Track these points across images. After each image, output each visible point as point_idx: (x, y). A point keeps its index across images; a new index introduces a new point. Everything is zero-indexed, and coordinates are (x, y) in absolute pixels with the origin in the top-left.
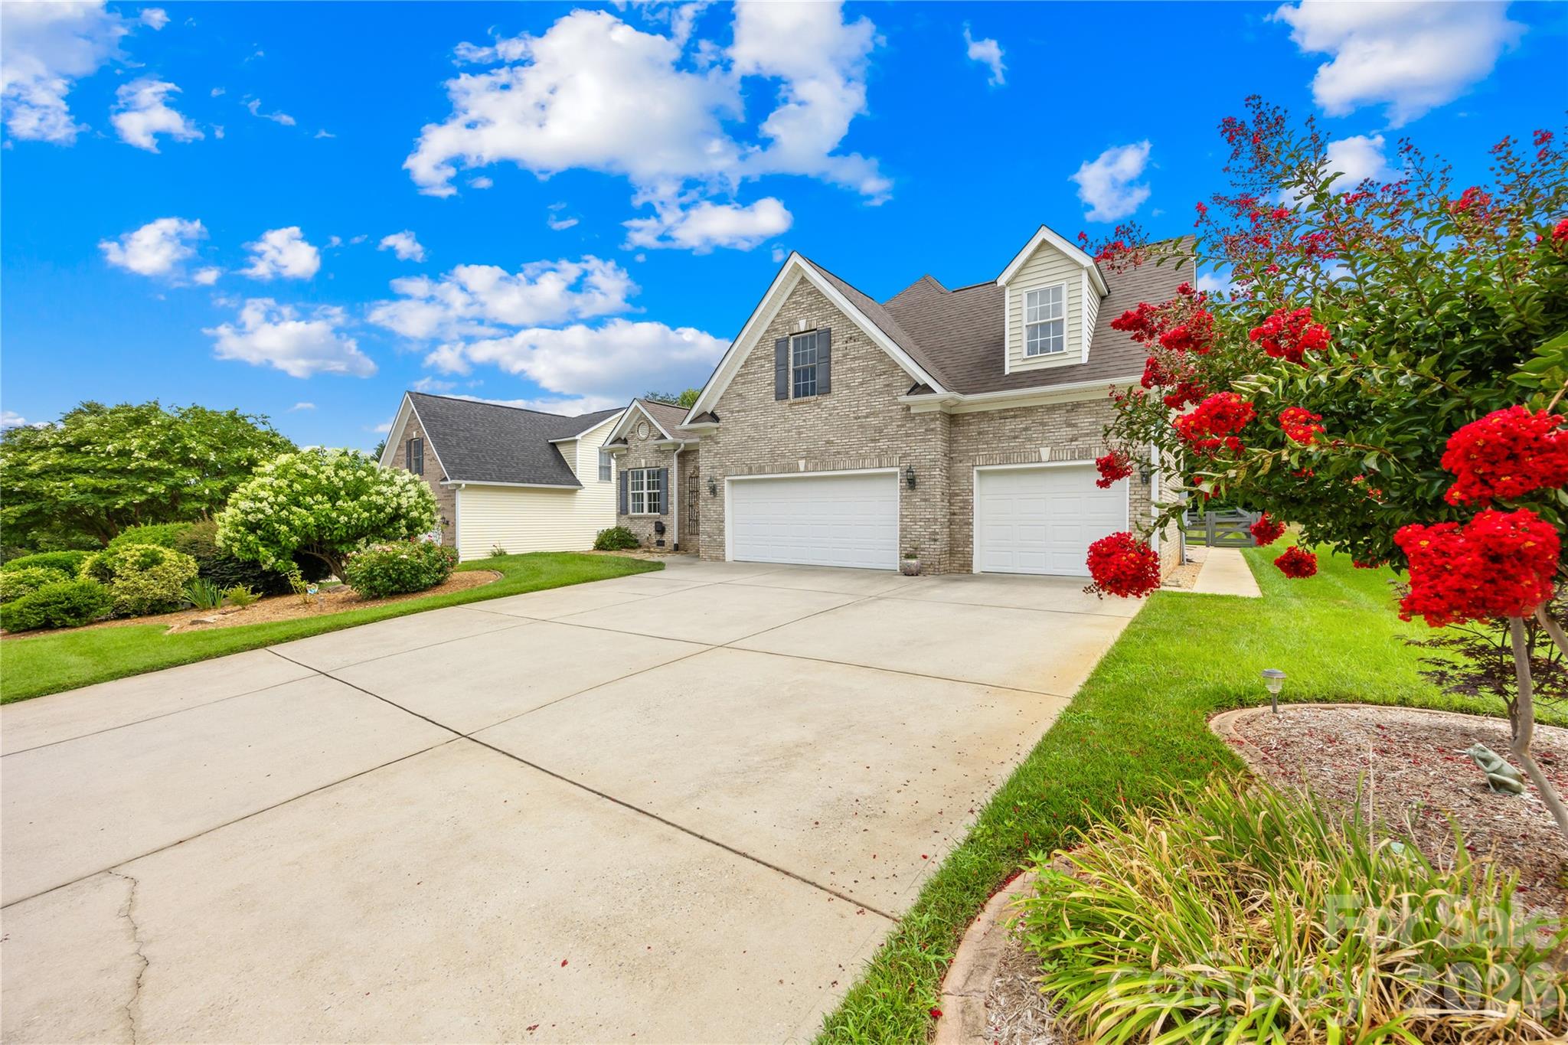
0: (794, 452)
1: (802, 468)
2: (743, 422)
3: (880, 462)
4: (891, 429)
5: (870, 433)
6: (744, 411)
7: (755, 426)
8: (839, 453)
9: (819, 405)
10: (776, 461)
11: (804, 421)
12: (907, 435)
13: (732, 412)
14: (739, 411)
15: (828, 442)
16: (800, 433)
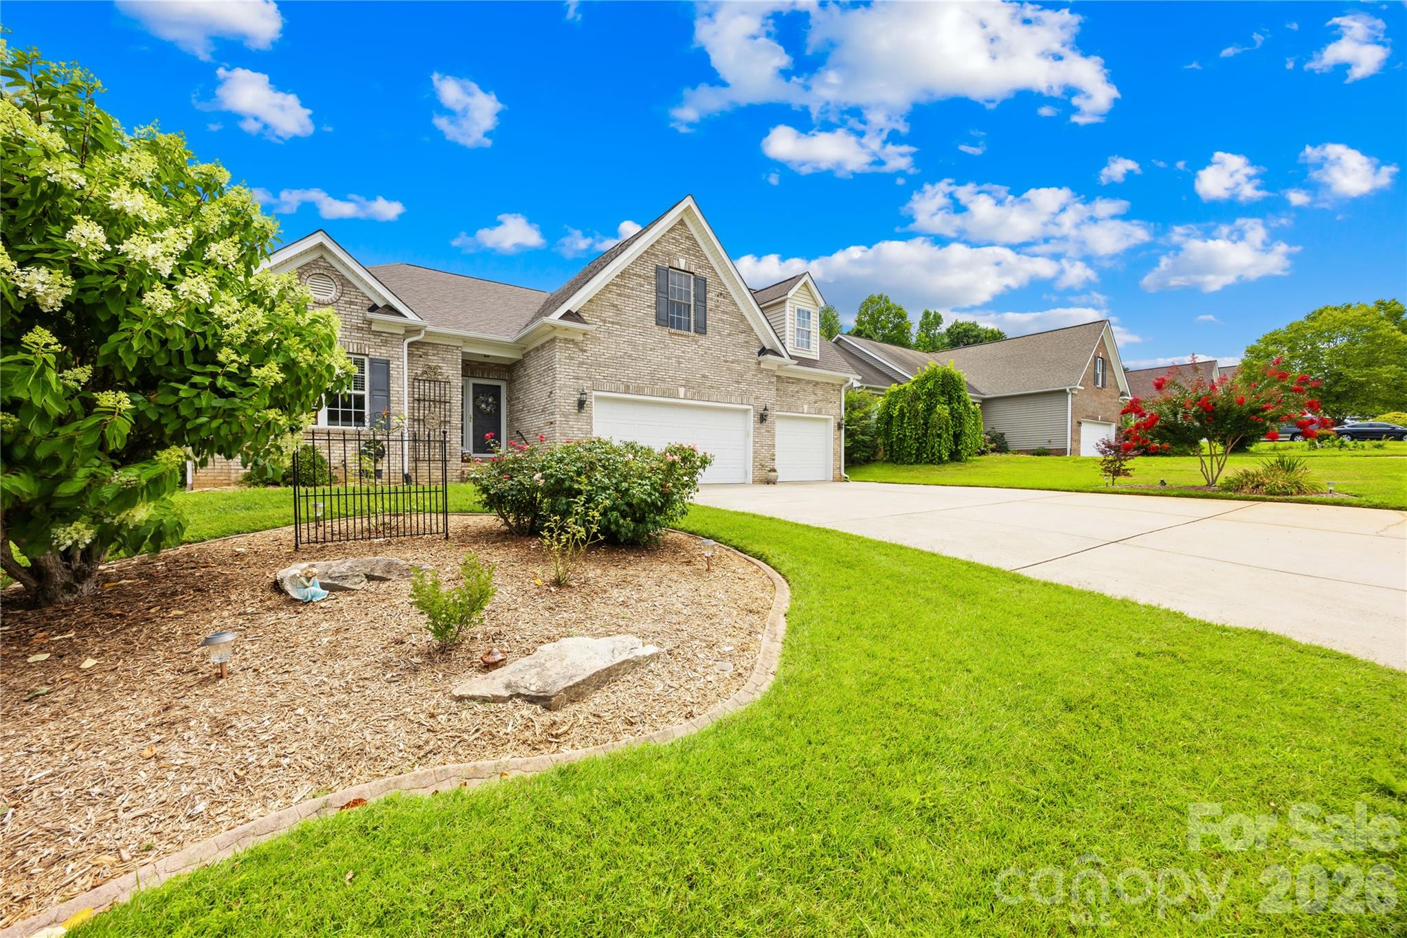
0: (674, 379)
1: (682, 395)
2: (617, 335)
3: (742, 400)
4: (749, 376)
5: (735, 376)
6: (618, 324)
7: (633, 344)
8: (712, 387)
9: (697, 342)
10: (656, 384)
11: (683, 352)
12: (759, 383)
13: (605, 321)
14: (613, 323)
15: (704, 376)
16: (680, 363)
